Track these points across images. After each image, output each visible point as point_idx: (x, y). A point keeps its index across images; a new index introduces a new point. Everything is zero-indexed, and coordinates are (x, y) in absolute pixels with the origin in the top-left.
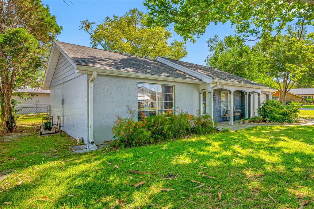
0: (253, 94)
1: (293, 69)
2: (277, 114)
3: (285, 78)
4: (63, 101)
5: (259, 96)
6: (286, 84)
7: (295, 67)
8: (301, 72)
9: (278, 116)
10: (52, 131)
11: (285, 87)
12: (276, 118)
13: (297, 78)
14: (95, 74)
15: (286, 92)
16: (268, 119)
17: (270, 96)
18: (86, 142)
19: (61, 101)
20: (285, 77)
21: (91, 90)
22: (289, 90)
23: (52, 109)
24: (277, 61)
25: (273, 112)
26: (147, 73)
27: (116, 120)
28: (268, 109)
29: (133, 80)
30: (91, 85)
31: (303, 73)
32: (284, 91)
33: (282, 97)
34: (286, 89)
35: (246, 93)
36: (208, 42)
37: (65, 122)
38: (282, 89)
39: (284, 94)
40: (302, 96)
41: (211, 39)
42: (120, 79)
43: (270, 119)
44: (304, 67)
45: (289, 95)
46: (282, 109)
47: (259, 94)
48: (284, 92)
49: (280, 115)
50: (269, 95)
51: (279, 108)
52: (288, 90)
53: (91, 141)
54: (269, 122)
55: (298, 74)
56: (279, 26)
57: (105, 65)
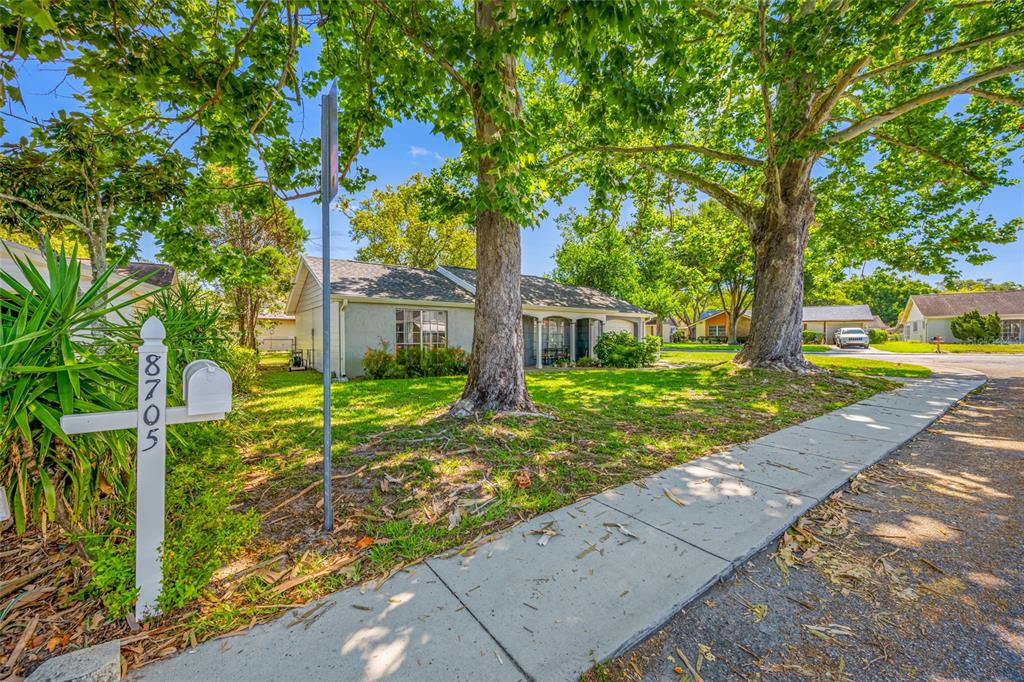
4: (313, 330)
10: (301, 368)
14: (345, 302)
18: (338, 375)
19: (310, 332)
21: (343, 319)
23: (298, 342)
26: (405, 297)
27: (366, 350)
29: (389, 306)
30: (343, 313)
37: (316, 358)
39: (732, 321)
42: (374, 306)
53: (343, 374)
57: (357, 290)
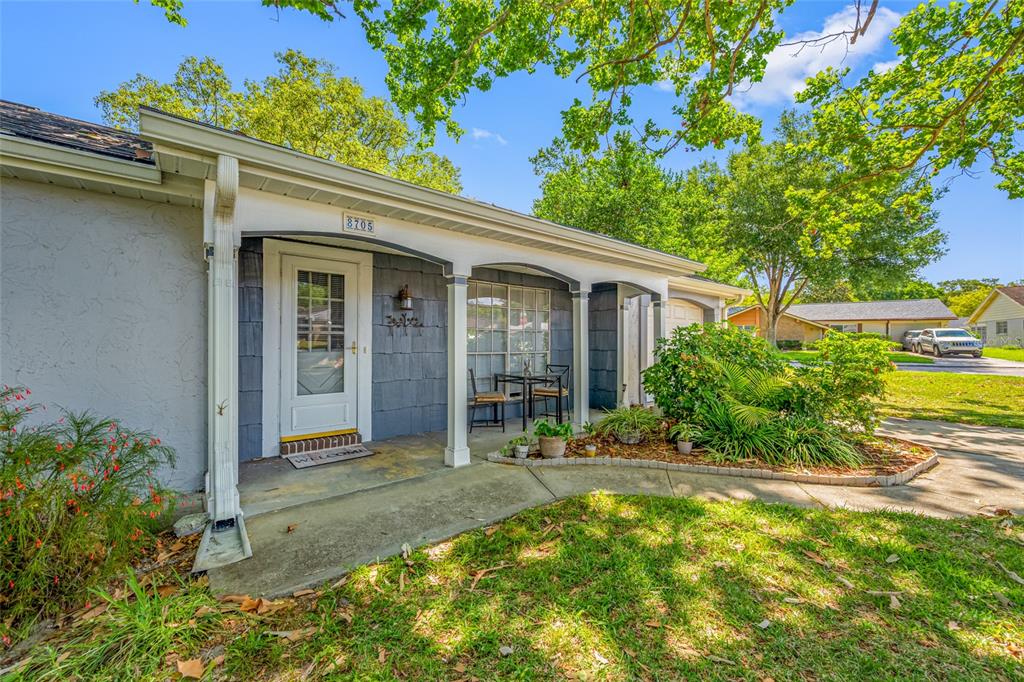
0: (635, 300)
1: (817, 208)
2: (745, 402)
3: (774, 272)
5: (657, 305)
6: (779, 290)
7: (825, 199)
8: (850, 219)
9: (747, 413)
11: (773, 299)
12: (740, 430)
13: (830, 245)
15: (776, 312)
16: (687, 432)
17: (717, 312)
20: (775, 267)
22: (787, 306)
24: (750, 218)
25: (722, 387)
28: (693, 373)
31: (859, 224)
32: (772, 308)
33: (764, 328)
34: (778, 302)
35: (577, 284)
36: (536, 160)
38: (766, 305)
39: (771, 319)
40: (827, 325)
41: (544, 150)
43: (698, 434)
44: (864, 197)
45: (785, 321)
46: (773, 371)
47: (655, 296)
48: (771, 313)
49: (762, 410)
50: (713, 310)
51: (758, 367)
52: (782, 307)
54: (696, 445)
55: (834, 229)
56: (760, 39)
